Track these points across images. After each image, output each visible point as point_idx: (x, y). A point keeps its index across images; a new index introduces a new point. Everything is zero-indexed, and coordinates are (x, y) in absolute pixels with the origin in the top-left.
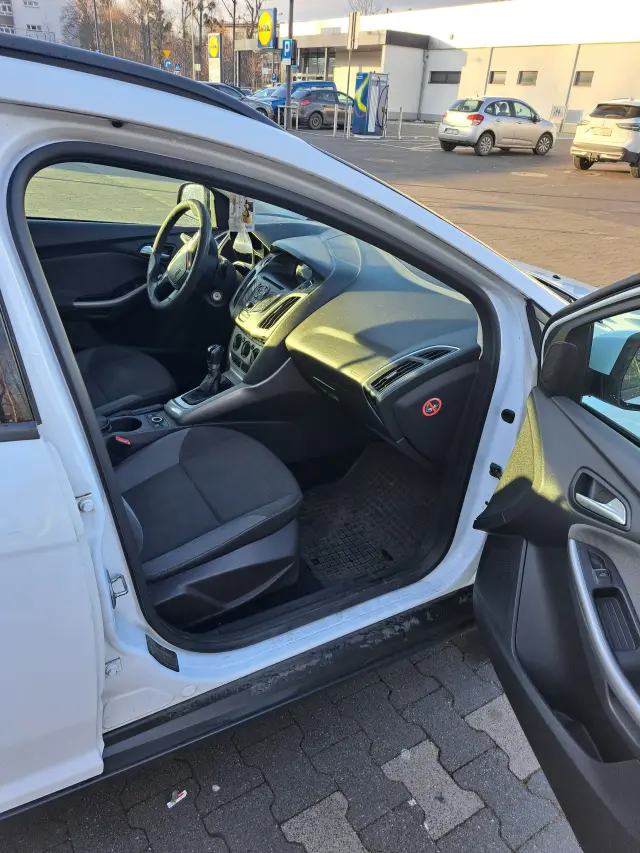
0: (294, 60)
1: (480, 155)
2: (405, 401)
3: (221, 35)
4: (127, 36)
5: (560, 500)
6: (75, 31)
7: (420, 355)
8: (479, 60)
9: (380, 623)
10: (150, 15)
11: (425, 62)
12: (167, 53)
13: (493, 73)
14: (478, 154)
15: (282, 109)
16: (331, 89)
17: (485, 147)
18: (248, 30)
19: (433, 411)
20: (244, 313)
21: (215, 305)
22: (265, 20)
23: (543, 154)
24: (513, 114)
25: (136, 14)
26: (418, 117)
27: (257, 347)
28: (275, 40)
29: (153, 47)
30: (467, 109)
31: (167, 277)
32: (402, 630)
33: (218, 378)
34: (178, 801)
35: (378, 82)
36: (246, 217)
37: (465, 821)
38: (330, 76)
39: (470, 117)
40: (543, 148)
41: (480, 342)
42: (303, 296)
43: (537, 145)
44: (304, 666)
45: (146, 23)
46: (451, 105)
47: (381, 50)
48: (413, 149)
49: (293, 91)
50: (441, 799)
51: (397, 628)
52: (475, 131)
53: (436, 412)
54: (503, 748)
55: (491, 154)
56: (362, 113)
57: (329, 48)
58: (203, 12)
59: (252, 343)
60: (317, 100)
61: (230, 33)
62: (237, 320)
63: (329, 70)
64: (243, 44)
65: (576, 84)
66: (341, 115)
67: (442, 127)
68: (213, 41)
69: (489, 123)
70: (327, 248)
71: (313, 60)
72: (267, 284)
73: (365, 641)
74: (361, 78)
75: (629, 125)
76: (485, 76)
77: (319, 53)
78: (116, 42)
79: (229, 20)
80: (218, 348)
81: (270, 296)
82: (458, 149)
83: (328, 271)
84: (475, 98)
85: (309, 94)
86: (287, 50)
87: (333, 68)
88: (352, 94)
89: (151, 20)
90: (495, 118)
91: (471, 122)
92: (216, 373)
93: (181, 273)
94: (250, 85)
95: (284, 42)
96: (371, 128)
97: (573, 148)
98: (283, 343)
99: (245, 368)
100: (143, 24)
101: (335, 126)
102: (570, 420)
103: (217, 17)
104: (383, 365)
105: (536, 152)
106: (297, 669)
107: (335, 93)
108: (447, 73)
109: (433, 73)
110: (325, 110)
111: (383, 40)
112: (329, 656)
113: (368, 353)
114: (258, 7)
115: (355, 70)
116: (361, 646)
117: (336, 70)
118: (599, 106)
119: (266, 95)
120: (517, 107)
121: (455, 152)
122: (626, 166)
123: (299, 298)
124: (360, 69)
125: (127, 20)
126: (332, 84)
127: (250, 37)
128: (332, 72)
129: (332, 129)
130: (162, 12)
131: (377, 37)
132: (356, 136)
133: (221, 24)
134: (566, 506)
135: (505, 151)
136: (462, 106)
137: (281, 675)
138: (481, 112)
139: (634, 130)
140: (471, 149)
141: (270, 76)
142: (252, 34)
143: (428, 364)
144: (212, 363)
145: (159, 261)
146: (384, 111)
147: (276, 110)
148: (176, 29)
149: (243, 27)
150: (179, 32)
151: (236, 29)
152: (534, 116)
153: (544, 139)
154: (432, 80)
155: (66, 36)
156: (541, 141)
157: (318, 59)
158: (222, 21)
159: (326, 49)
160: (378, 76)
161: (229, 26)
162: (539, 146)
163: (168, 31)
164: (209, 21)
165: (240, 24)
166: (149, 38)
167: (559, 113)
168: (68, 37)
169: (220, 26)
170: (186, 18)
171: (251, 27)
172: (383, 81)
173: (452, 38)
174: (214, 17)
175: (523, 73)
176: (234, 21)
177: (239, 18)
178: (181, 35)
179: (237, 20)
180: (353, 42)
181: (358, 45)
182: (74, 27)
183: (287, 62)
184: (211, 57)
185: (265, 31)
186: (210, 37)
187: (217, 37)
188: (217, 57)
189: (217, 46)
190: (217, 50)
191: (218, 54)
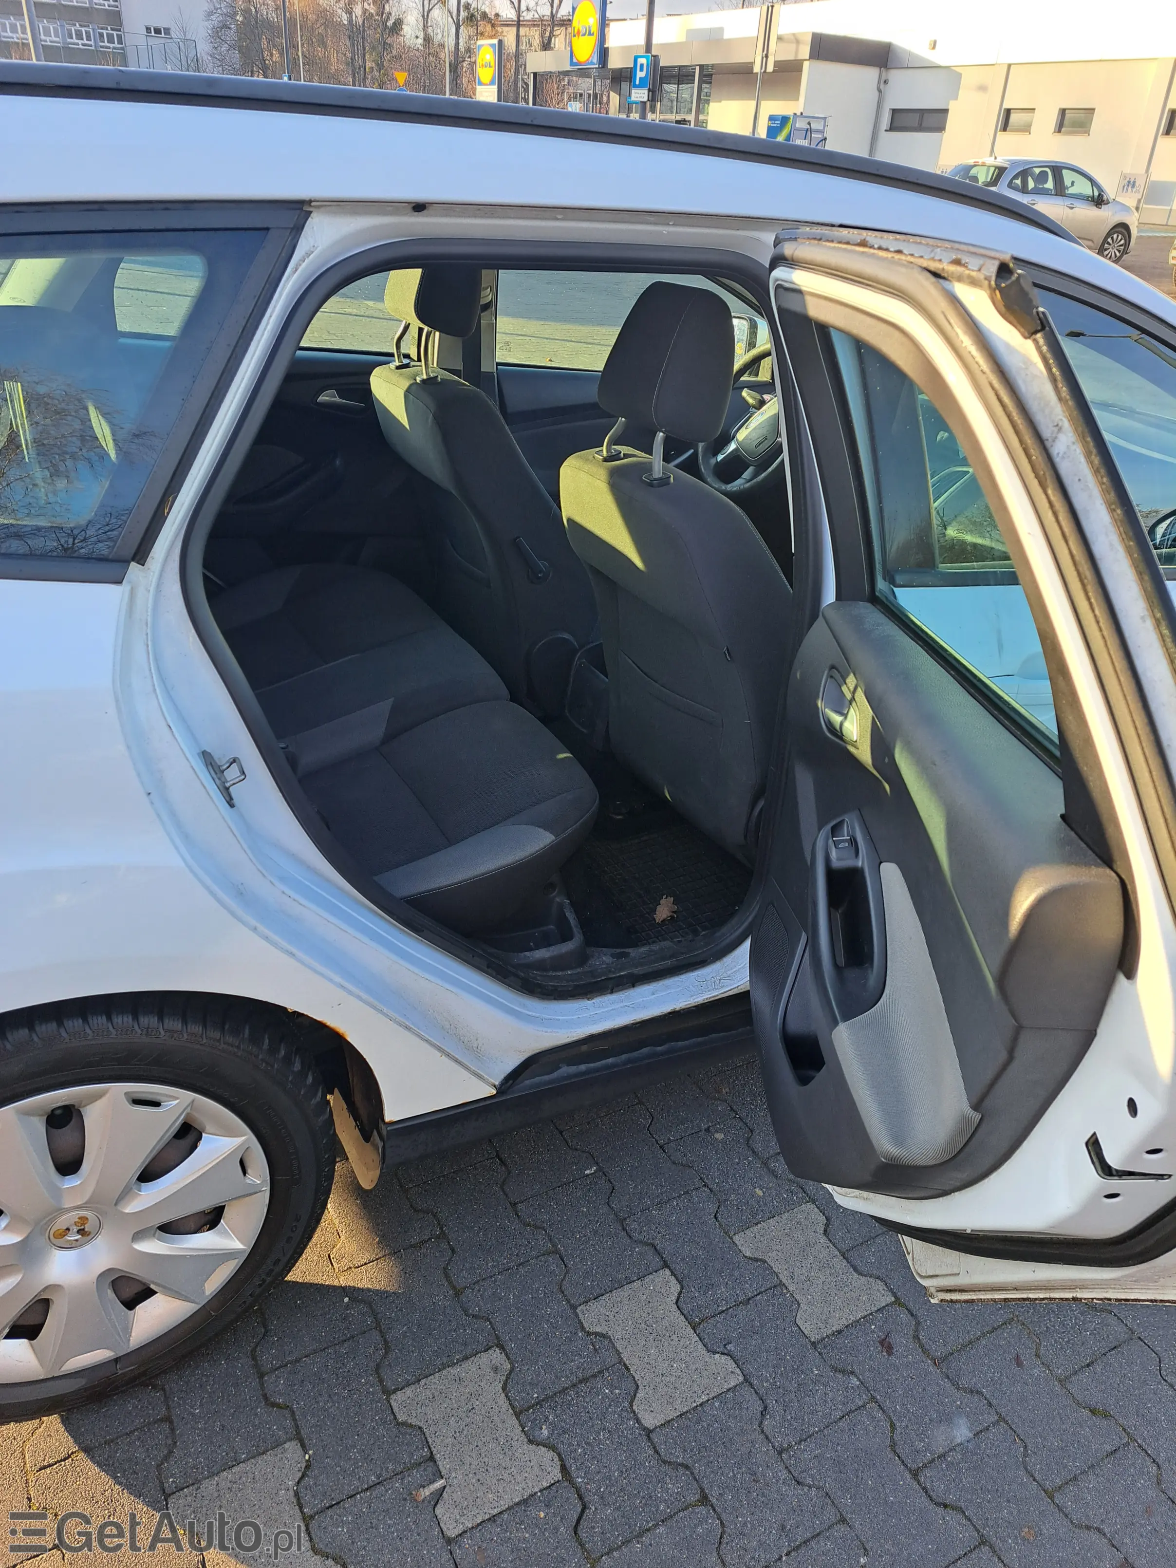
3: (498, 42)
4: (323, 43)
6: (231, 35)
8: (983, 88)
10: (366, 6)
11: (880, 91)
12: (401, 76)
13: (1008, 112)
18: (542, 33)
22: (585, 16)
24: (1060, 190)
25: (341, 4)
29: (369, 64)
31: (736, 450)
35: (810, 131)
38: (701, 117)
40: (1111, 252)
43: (1102, 249)
45: (360, 21)
47: (801, 70)
57: (702, 67)
61: (509, 37)
63: (702, 106)
64: (538, 61)
65: (1168, 132)
68: (486, 54)
71: (671, 89)
76: (993, 118)
77: (682, 75)
78: (306, 57)
79: (509, 13)
84: (990, 161)
86: (640, 74)
87: (708, 102)
89: (367, 16)
95: (630, 59)
100: (352, 22)
103: (488, 11)
108: (922, 112)
109: (894, 111)
111: (805, 52)
117: (719, 106)
120: (1068, 177)
124: (777, 107)
125: (325, 16)
127: (548, 46)
128: (707, 110)
131: (794, 46)
133: (494, 21)
142: (551, 39)
148: (412, 30)
149: (534, 25)
150: (417, 37)
151: (521, 29)
152: (1100, 195)
153: (1115, 236)
154: (895, 125)
155: (216, 45)
156: (1110, 240)
157: (680, 86)
158: (497, 15)
159: (698, 68)
160: (808, 120)
161: (508, 25)
162: (1106, 250)
163: (395, 35)
164: (473, 15)
165: (529, 21)
166: (364, 49)
167: (1133, 186)
168: (219, 48)
169: (493, 26)
170: (429, 11)
171: (549, 25)
172: (818, 131)
173: (934, 48)
174: (483, 7)
175: (1067, 112)
176: (519, 16)
177: (528, 9)
178: (420, 41)
179: (524, 14)
180: (767, 56)
181: (776, 62)
182: (230, 28)
183: (638, 96)
184: (481, 83)
185: (584, 35)
186: (480, 46)
187: (492, 46)
188: (492, 83)
189: (492, 64)
190: (492, 70)
191: (494, 77)
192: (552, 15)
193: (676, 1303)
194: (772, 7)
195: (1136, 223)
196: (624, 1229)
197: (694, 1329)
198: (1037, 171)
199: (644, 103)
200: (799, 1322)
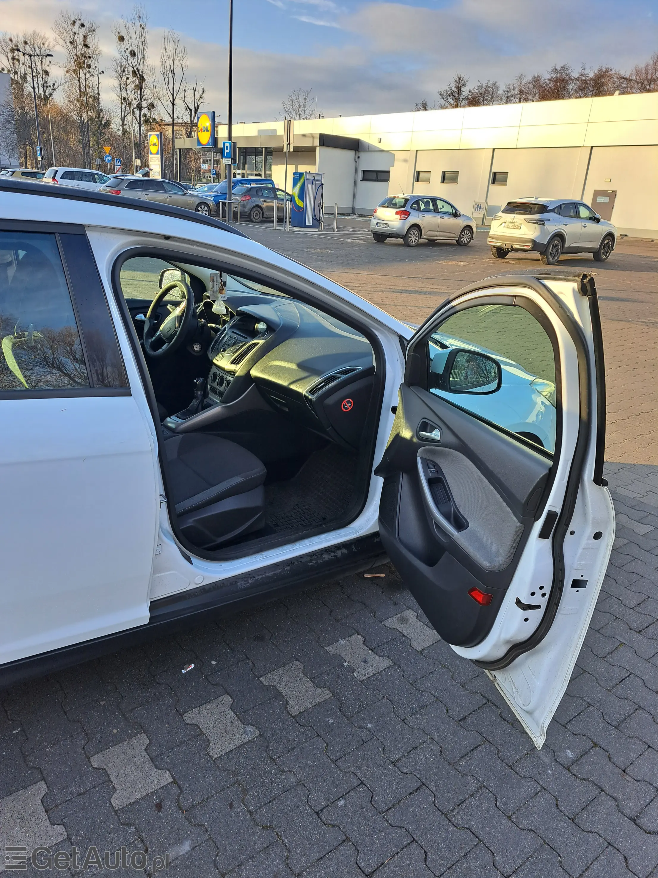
0: (233, 159)
1: (409, 246)
2: (330, 401)
3: (161, 133)
4: (65, 131)
5: (412, 437)
6: (12, 126)
7: (338, 373)
8: (406, 161)
9: (321, 550)
10: (89, 113)
11: (356, 162)
12: (107, 149)
13: (418, 173)
14: (407, 245)
15: (224, 204)
16: (269, 185)
17: (413, 238)
18: (187, 129)
19: (348, 408)
20: (220, 355)
21: (195, 354)
22: (205, 122)
23: (465, 245)
24: (436, 210)
25: (75, 113)
26: (353, 211)
27: (229, 378)
28: (215, 140)
29: (92, 142)
30: (394, 206)
31: (160, 335)
32: (336, 556)
33: (202, 401)
34: (189, 669)
35: (314, 180)
36: (221, 291)
37: (381, 671)
38: (268, 173)
39: (397, 213)
40: (465, 239)
41: (374, 364)
42: (261, 342)
43: (460, 237)
44: (272, 573)
45: (86, 120)
46: (381, 201)
47: (316, 151)
48: (348, 240)
49: (234, 187)
50: (365, 662)
51: (333, 554)
52: (404, 224)
53: (350, 409)
54: (408, 636)
55: (419, 245)
56: (300, 208)
57: (266, 148)
58: (142, 112)
59: (225, 376)
60: (258, 196)
61: (169, 131)
62: (215, 361)
63: (267, 167)
64: (183, 143)
65: (493, 183)
66: (280, 210)
67: (374, 221)
68: (153, 139)
69: (415, 218)
70: (276, 312)
71: (251, 159)
72: (236, 336)
73: (311, 561)
74: (298, 177)
75: (538, 220)
76: (411, 176)
77: (257, 152)
78: (54, 138)
79: (168, 119)
80: (201, 379)
81: (239, 343)
82: (389, 240)
83: (278, 325)
84: (401, 196)
85: (249, 190)
86: (226, 151)
87: (271, 165)
88: (289, 190)
89: (90, 118)
90: (420, 214)
91: (398, 217)
92: (200, 397)
93: (172, 331)
94: (190, 180)
95: (224, 143)
96: (309, 221)
97: (489, 239)
98: (248, 373)
99: (221, 394)
100: (81, 121)
101: (275, 219)
102: (423, 401)
103: (156, 118)
104: (316, 380)
105: (459, 243)
106: (267, 575)
107: (275, 190)
108: (378, 172)
109: (364, 172)
110: (264, 205)
111: (317, 142)
112: (288, 568)
113: (305, 374)
114: (196, 110)
115: (291, 169)
116: (309, 564)
117: (274, 168)
118: (509, 203)
119: (206, 189)
120: (440, 204)
121: (386, 244)
122: (536, 255)
123: (259, 343)
124: (297, 168)
125: (66, 119)
126: (271, 182)
127: (189, 136)
128: (270, 170)
129: (273, 222)
130: (102, 110)
131: (311, 139)
132: (295, 228)
133: (160, 123)
134: (415, 440)
135: (432, 243)
136: (390, 203)
137: (257, 578)
138: (408, 208)
139: (540, 224)
140: (400, 241)
141: (209, 171)
142: (191, 132)
143: (343, 377)
144: (197, 390)
145: (152, 324)
146: (321, 206)
147: (218, 204)
148: (115, 126)
149: (182, 126)
150: (119, 130)
151: (175, 127)
152: (456, 212)
153: (466, 231)
154: (364, 178)
155: (3, 131)
156: (463, 233)
157: (256, 157)
158: (161, 120)
159: (264, 149)
160: (313, 175)
161: (168, 125)
162: (462, 238)
163: (107, 129)
164: (148, 120)
165: (180, 123)
166: (88, 134)
167: (480, 208)
168: (5, 132)
169: (160, 125)
170: (125, 117)
171: (190, 126)
172: (318, 181)
173: (380, 142)
174: (154, 116)
175: (446, 173)
176: (173, 121)
177: (178, 118)
178: (120, 132)
179: (176, 120)
180: (289, 144)
181: (294, 147)
182: (11, 123)
183: (226, 161)
184: (151, 153)
185: (204, 131)
186: (150, 135)
187: (157, 135)
188: (157, 153)
189: (157, 144)
190: (157, 147)
191: (158, 151)
192: (191, 122)
193: (42, 800)
194: (290, 121)
195: (475, 226)
196: (25, 762)
197: (47, 813)
198: (425, 200)
199: (230, 165)
200: (112, 801)
